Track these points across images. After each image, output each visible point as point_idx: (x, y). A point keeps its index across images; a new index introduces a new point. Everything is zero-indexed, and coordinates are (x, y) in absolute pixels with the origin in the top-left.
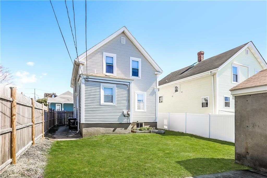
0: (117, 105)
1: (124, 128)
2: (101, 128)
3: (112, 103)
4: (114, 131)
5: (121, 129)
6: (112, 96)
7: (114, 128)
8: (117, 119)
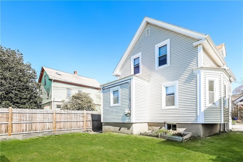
0: (121, 105)
1: (127, 128)
2: (112, 127)
3: (117, 104)
4: (119, 130)
5: (125, 129)
6: (118, 97)
7: (119, 128)
8: (121, 119)
